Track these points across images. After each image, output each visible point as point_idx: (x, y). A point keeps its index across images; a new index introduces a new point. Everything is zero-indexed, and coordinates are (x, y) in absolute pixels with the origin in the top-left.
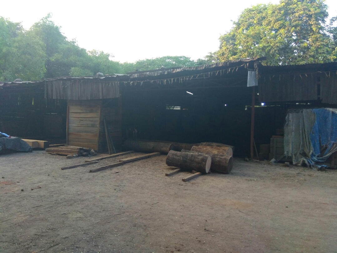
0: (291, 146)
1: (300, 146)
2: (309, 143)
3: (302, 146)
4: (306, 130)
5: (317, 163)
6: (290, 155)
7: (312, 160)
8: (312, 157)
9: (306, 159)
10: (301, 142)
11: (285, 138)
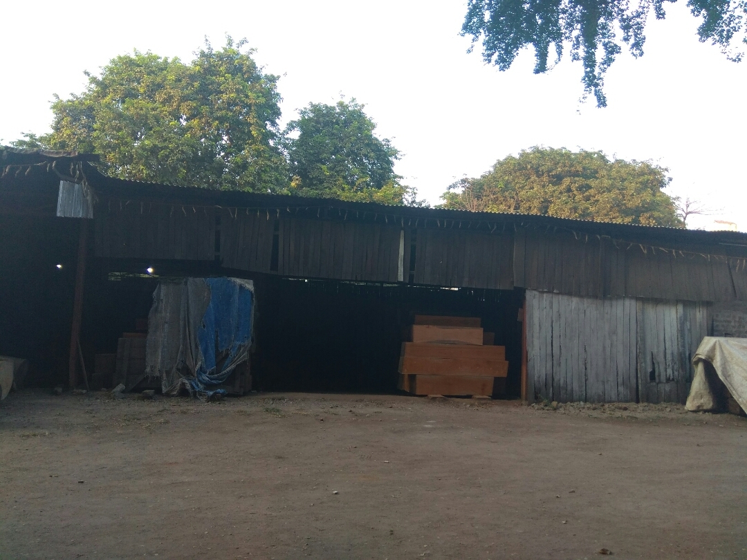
0: (160, 354)
1: (177, 353)
2: (197, 347)
3: (182, 353)
4: (191, 321)
5: (209, 386)
6: (157, 374)
7: (199, 381)
8: (200, 374)
9: (188, 380)
10: (181, 346)
11: (149, 337)
